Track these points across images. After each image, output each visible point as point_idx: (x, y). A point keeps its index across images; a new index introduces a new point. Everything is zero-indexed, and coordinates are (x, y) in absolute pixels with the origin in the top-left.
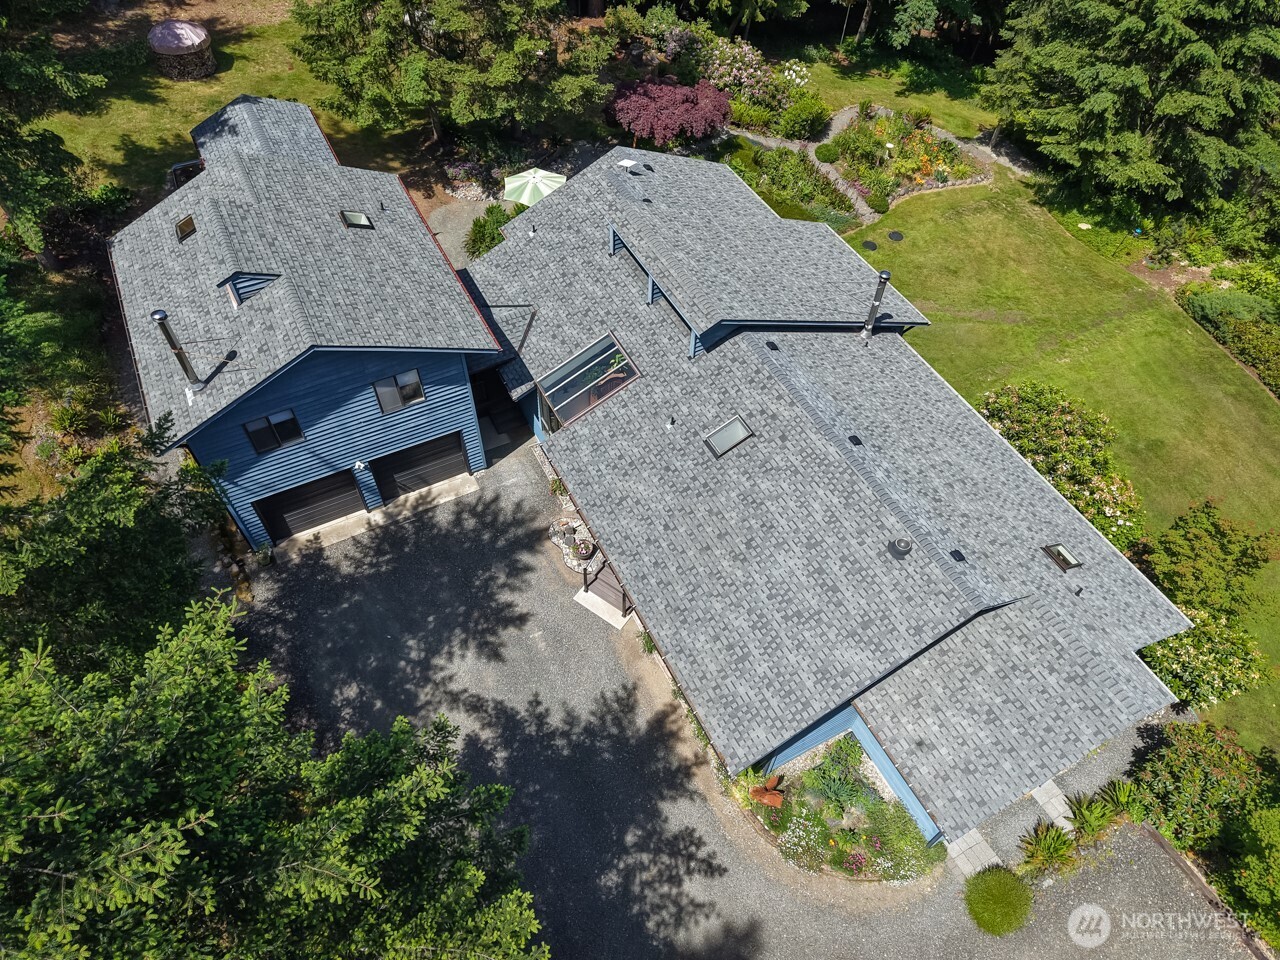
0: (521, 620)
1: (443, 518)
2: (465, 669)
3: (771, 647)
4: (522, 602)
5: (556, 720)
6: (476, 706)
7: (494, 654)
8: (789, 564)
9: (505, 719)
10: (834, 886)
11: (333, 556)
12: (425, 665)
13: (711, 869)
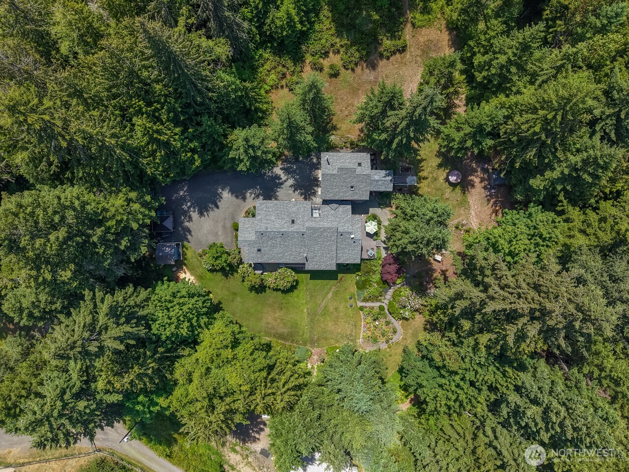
0: (294, 191)
1: (316, 188)
2: (291, 182)
3: (266, 211)
4: (297, 193)
5: (278, 189)
6: (285, 181)
7: (291, 186)
8: (273, 218)
9: (282, 184)
10: (246, 209)
11: (317, 171)
12: (294, 177)
13: (254, 198)
